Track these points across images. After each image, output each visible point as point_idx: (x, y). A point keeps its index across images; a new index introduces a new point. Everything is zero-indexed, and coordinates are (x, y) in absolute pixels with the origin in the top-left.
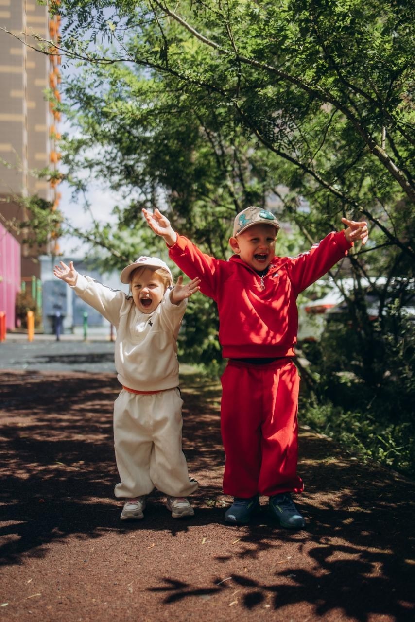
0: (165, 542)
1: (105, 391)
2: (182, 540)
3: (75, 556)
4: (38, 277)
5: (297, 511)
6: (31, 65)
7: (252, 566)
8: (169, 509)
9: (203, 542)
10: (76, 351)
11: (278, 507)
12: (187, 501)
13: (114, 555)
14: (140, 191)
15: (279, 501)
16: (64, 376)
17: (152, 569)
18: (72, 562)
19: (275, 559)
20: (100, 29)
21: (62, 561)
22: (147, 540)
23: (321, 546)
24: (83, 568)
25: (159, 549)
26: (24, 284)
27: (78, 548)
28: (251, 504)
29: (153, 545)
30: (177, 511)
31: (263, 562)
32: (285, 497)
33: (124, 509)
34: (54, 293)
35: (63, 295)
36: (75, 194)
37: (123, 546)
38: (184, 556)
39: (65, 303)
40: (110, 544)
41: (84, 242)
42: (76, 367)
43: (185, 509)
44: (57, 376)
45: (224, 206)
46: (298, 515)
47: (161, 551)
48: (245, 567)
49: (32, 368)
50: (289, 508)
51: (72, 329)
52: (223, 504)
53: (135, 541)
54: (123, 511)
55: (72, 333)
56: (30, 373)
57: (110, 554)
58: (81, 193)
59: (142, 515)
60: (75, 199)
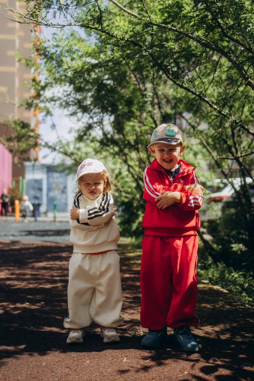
0: (97, 360)
1: (64, 255)
2: (109, 359)
3: (31, 368)
4: (24, 177)
5: (193, 339)
6: (22, 34)
7: (158, 378)
8: (102, 336)
9: (125, 360)
10: (47, 228)
11: (180, 336)
12: (115, 331)
13: (59, 368)
14: (88, 116)
15: (181, 332)
16: (37, 244)
17: (85, 378)
18: (28, 372)
19: (176, 373)
20: (58, 9)
21: (22, 372)
22: (84, 358)
23: (210, 365)
24: (36, 377)
25: (92, 365)
26: (14, 182)
27: (34, 363)
28: (161, 333)
29: (88, 362)
30: (107, 338)
31: (167, 376)
32: (184, 329)
33: (69, 336)
34: (34, 188)
35: (40, 189)
36: (44, 118)
37: (66, 362)
38: (109, 370)
39: (41, 195)
40: (57, 360)
41: (52, 151)
42: (46, 238)
43: (113, 336)
44: (33, 244)
45: (148, 125)
46: (194, 342)
47: (93, 366)
48: (153, 379)
49: (15, 239)
50: (188, 337)
51: (46, 213)
52: (141, 333)
53: (76, 359)
54: (69, 337)
55: (46, 216)
56: (14, 243)
57: (56, 368)
58: (49, 117)
59: (82, 340)
60: (45, 121)
